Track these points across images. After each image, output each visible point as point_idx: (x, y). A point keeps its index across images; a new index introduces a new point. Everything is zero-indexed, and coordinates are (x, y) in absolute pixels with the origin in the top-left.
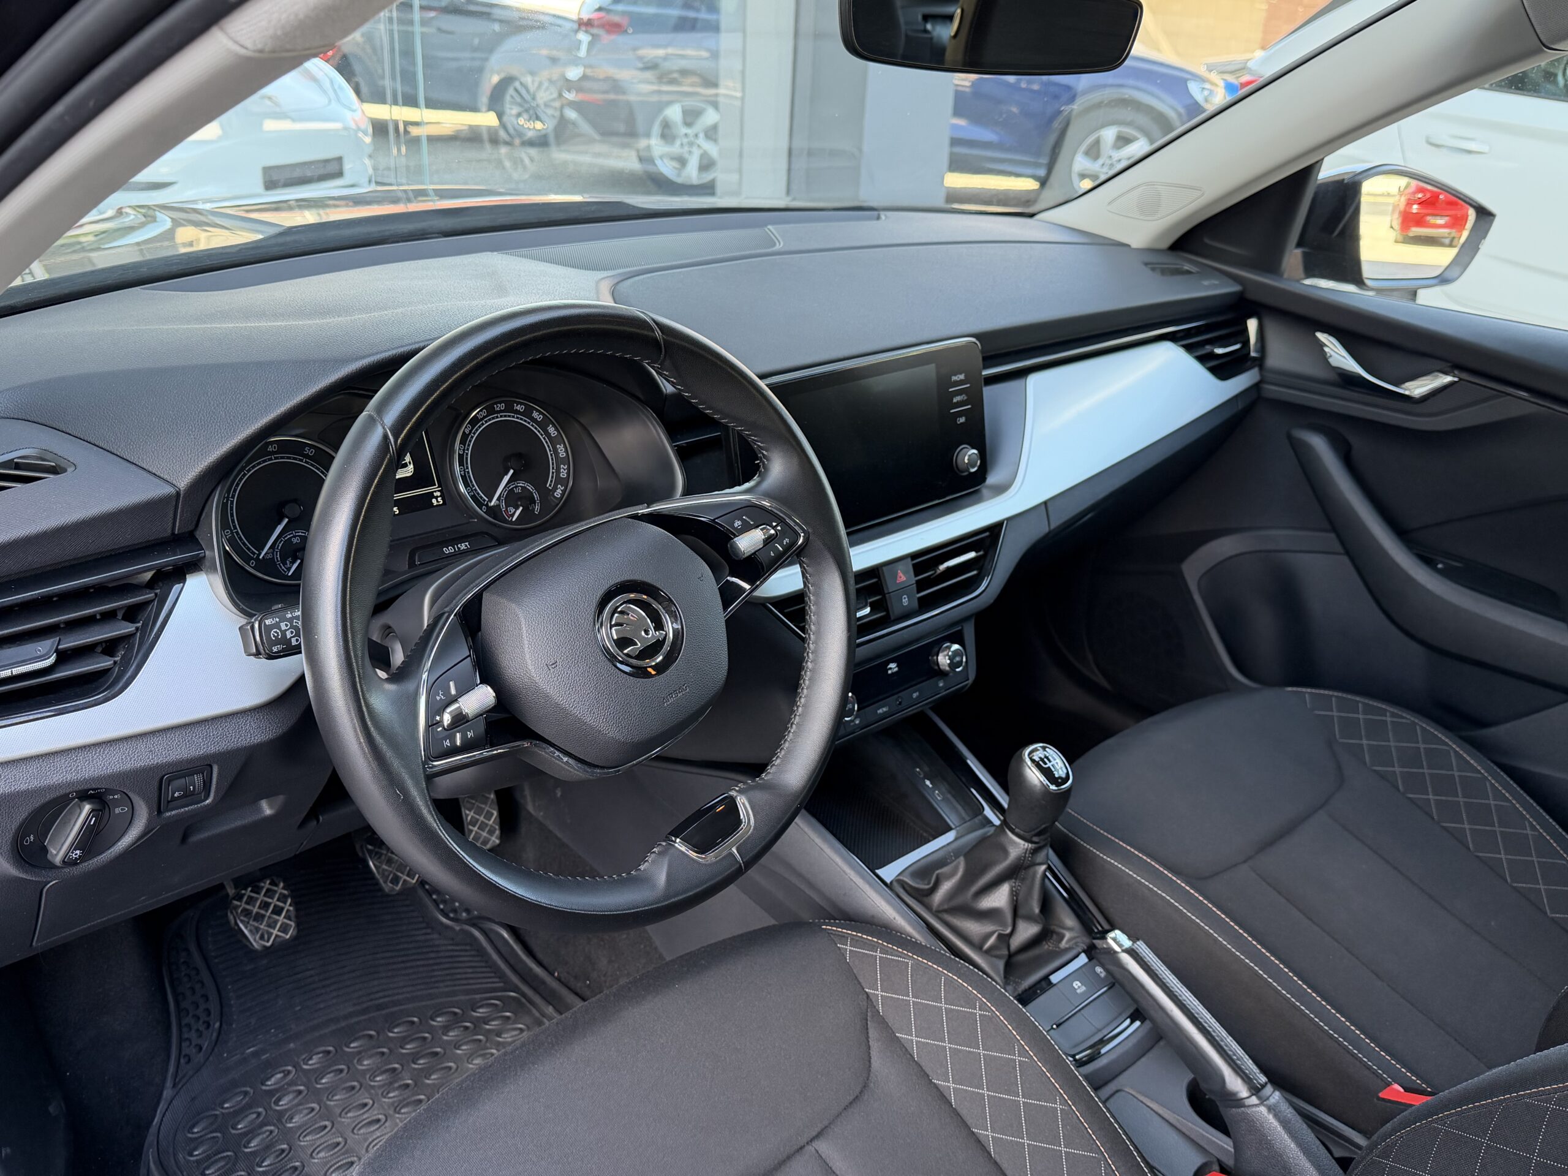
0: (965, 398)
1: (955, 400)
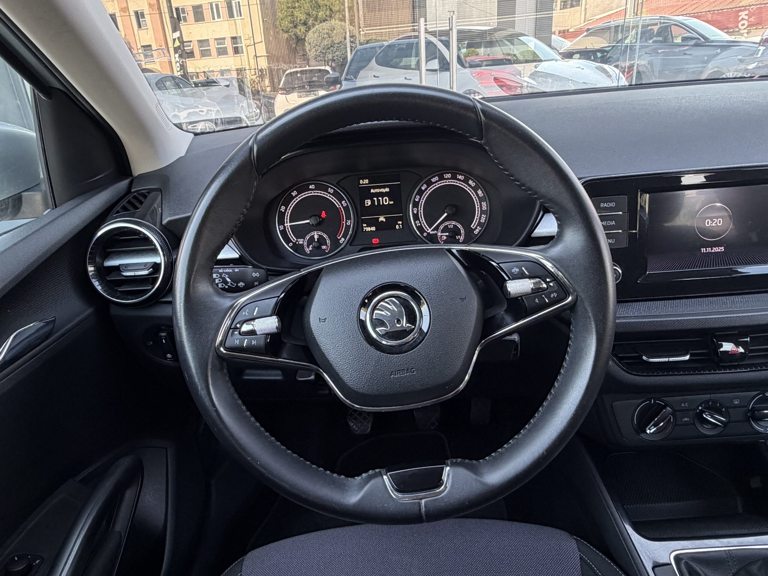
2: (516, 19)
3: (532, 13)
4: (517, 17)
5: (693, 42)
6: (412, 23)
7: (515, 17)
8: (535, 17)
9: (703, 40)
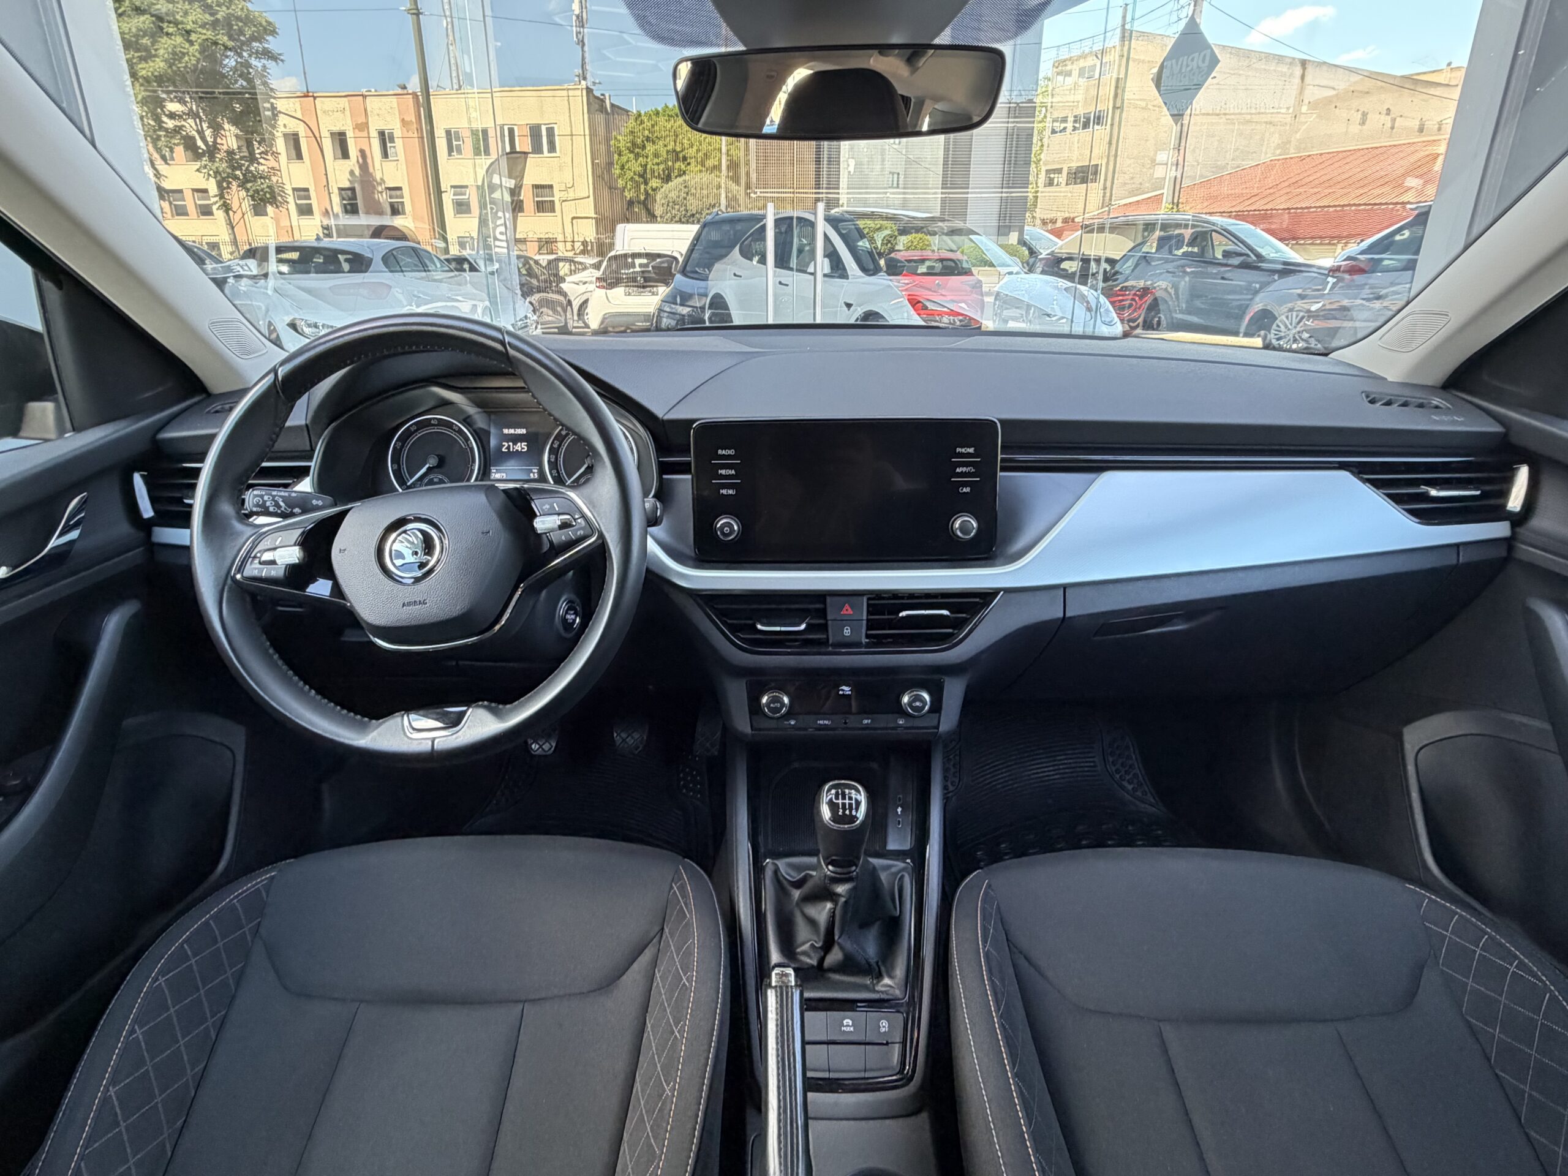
0: (973, 470)
1: (958, 470)
2: (969, 196)
3: (995, 188)
4: (972, 193)
5: (1236, 261)
6: (815, 188)
7: (968, 193)
8: (1000, 195)
9: (1254, 258)
